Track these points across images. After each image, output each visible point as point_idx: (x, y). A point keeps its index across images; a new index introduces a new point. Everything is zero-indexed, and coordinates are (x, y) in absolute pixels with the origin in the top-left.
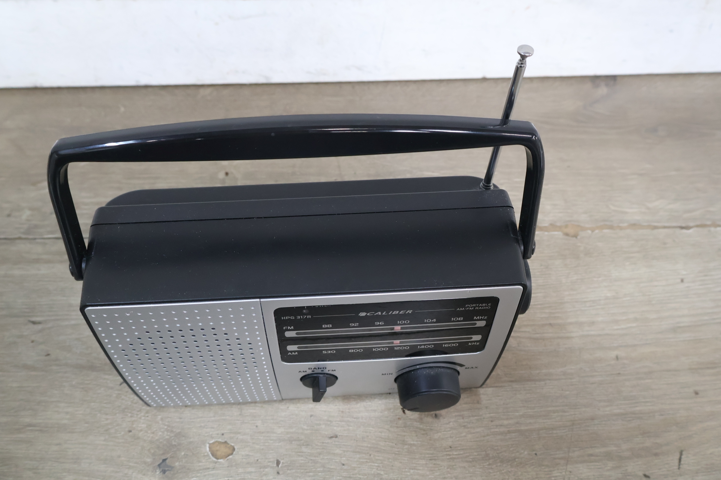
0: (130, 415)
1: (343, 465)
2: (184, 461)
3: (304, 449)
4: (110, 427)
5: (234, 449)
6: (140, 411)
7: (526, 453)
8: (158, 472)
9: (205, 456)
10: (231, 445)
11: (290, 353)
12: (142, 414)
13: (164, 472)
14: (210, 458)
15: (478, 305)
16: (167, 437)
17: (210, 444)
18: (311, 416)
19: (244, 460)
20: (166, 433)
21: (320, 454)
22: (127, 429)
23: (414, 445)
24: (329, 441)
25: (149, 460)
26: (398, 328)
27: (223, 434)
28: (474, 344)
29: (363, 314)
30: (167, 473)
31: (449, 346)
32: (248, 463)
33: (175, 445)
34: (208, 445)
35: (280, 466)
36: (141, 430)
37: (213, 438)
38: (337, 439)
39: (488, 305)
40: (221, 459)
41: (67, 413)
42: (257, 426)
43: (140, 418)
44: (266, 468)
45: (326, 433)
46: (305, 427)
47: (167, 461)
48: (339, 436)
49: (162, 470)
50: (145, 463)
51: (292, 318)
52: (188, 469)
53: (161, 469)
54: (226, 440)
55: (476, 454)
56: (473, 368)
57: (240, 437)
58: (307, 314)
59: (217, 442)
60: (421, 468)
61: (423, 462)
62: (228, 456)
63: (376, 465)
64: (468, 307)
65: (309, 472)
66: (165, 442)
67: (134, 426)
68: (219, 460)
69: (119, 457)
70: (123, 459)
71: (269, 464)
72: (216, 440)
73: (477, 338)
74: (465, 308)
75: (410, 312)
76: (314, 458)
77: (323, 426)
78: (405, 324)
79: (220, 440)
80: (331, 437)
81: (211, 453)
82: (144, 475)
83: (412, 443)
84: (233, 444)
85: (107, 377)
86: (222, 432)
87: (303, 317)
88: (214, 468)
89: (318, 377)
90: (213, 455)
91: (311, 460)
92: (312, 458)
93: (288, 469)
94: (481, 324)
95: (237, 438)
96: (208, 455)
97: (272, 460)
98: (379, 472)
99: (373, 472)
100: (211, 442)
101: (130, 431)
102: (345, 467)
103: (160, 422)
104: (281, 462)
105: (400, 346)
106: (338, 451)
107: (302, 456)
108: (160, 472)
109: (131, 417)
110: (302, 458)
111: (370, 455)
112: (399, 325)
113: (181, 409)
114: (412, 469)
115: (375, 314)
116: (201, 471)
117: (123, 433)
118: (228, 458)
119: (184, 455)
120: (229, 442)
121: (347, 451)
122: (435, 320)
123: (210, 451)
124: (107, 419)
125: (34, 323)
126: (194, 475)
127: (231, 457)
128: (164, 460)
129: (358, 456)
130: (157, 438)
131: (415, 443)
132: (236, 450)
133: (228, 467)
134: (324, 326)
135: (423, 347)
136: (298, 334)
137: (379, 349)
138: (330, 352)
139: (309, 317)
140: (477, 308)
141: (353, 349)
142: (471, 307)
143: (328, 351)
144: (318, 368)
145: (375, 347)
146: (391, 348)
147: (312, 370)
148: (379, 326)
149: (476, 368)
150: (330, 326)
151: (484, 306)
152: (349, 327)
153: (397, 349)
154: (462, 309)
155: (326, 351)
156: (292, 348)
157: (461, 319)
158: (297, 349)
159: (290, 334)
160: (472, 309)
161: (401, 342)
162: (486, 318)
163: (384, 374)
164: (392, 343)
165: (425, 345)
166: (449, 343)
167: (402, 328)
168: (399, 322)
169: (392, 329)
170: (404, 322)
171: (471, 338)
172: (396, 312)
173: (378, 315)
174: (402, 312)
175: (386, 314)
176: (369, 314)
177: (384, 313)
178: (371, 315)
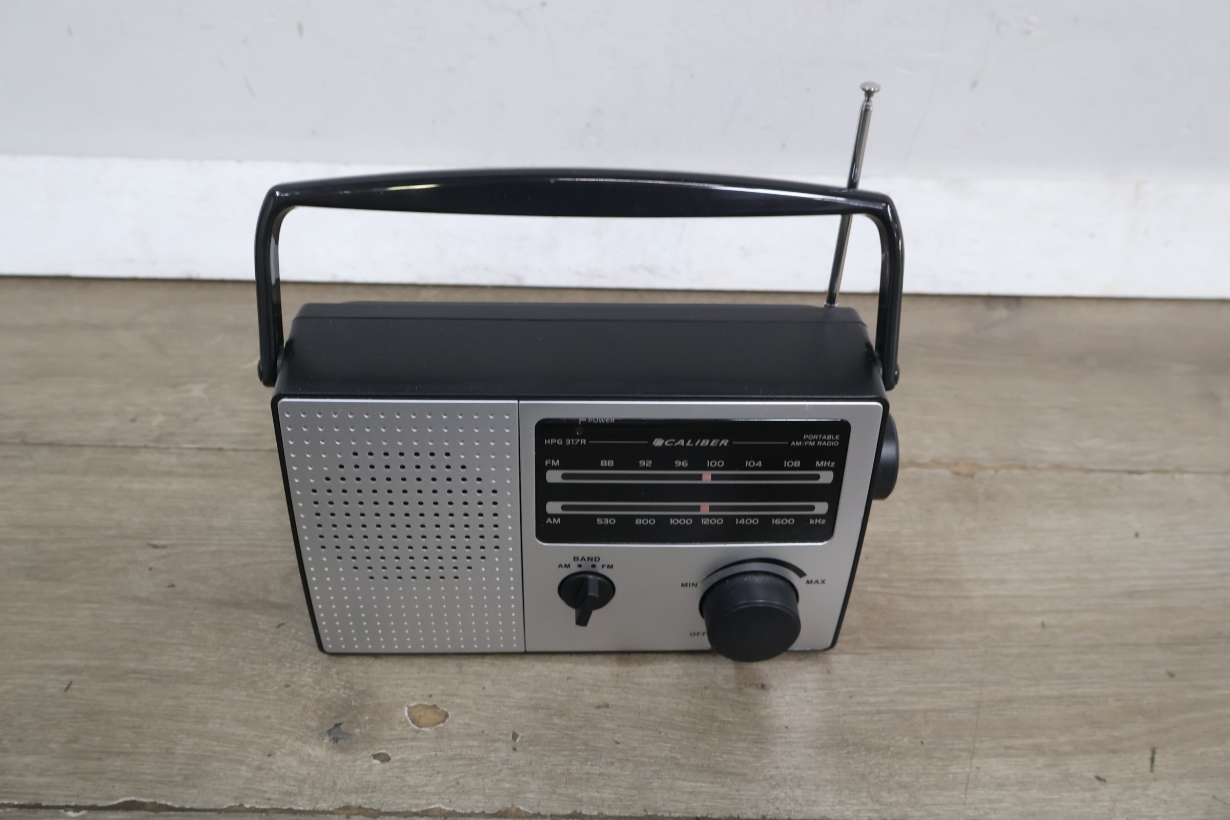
0: (288, 665)
1: (618, 743)
2: (368, 727)
3: (556, 720)
4: (257, 679)
5: (447, 716)
6: (305, 661)
7: (906, 740)
8: (327, 739)
9: (401, 722)
10: (443, 711)
11: (549, 520)
12: (308, 665)
13: (336, 740)
14: (408, 725)
15: (821, 438)
16: (344, 696)
17: (409, 708)
18: (569, 678)
19: (462, 730)
20: (342, 690)
21: (581, 727)
22: (283, 684)
23: (729, 722)
24: (596, 711)
25: (313, 724)
26: (707, 477)
27: (431, 696)
28: (818, 523)
29: (658, 442)
30: (340, 742)
31: (781, 523)
32: (468, 735)
33: (356, 707)
34: (406, 709)
35: (517, 741)
36: (304, 686)
37: (414, 699)
38: (608, 710)
39: (835, 437)
40: (426, 726)
41: (193, 659)
42: (484, 688)
43: (304, 670)
44: (496, 742)
45: (591, 701)
46: (559, 692)
47: (342, 727)
48: (612, 705)
49: (334, 738)
50: (308, 727)
51: (560, 442)
52: (374, 738)
53: (332, 737)
54: (435, 703)
55: (827, 738)
56: (817, 582)
57: (457, 700)
58: (580, 437)
59: (420, 705)
60: (741, 753)
61: (745, 745)
62: (438, 723)
63: (669, 745)
64: (807, 439)
65: (563, 751)
66: (340, 702)
67: (294, 679)
68: (423, 729)
69: (269, 717)
70: (273, 720)
71: (500, 737)
72: (419, 703)
73: (821, 508)
74: (803, 441)
75: (725, 442)
76: (572, 733)
77: (587, 693)
78: (717, 468)
79: (426, 703)
80: (599, 707)
81: (411, 719)
82: (305, 742)
83: (726, 719)
84: (445, 709)
85: (258, 616)
86: (430, 692)
87: (575, 442)
88: (414, 739)
89: (586, 580)
90: (413, 722)
91: (567, 734)
92: (568, 733)
93: (530, 746)
94: (826, 477)
95: (453, 702)
96: (406, 722)
97: (505, 732)
98: (673, 755)
99: (663, 755)
100: (412, 705)
101: (288, 686)
102: (620, 746)
103: (335, 676)
104: (520, 735)
105: (710, 517)
106: (609, 725)
107: (553, 729)
108: (330, 740)
109: (291, 667)
110: (553, 732)
111: (660, 733)
112: (710, 469)
113: (368, 661)
114: (726, 754)
115: (676, 444)
116: (393, 742)
117: (276, 688)
118: (437, 726)
119: (369, 719)
120: (439, 707)
121: (624, 726)
122: (760, 464)
123: (409, 716)
124: (253, 669)
125: (155, 547)
126: (382, 746)
127: (441, 725)
128: (337, 726)
129: (641, 733)
130: (328, 696)
131: (730, 719)
132: (450, 716)
133: (436, 738)
134: (603, 463)
135: (743, 521)
136: (564, 476)
137: (679, 521)
138: (607, 521)
139: (583, 441)
140: (819, 443)
141: (642, 517)
142: (811, 440)
143: (604, 519)
144: (588, 558)
145: (673, 517)
146: (697, 519)
147: (579, 562)
148: (681, 468)
149: (823, 582)
150: (611, 463)
151: (830, 440)
152: (638, 468)
153: (705, 522)
154: (799, 444)
155: (602, 519)
156: (554, 507)
157: (797, 464)
158: (560, 512)
159: (554, 477)
160: (812, 444)
161: (712, 508)
162: (833, 465)
163: (684, 585)
164: (697, 508)
165: (746, 517)
166: (782, 517)
167: (714, 477)
168: (709, 463)
169: (700, 477)
170: (717, 463)
171: (812, 508)
172: (705, 443)
173: (680, 446)
174: (714, 443)
175: (692, 445)
176: (667, 443)
177: (689, 443)
178: (671, 445)
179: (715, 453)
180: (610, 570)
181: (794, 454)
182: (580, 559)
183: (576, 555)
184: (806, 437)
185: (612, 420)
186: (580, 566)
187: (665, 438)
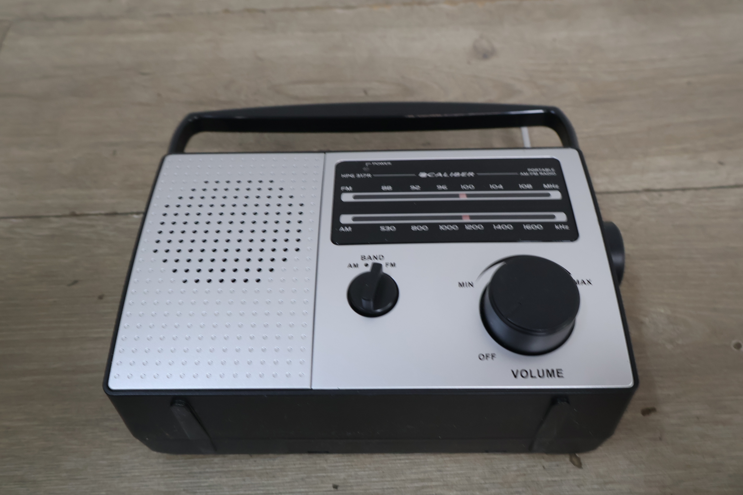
11: (342, 229)
15: (541, 170)
26: (463, 197)
28: (562, 227)
29: (423, 175)
31: (532, 228)
39: (551, 170)
51: (352, 176)
56: (584, 282)
58: (366, 173)
64: (531, 172)
73: (561, 217)
74: (528, 172)
75: (471, 174)
78: (470, 190)
87: (363, 176)
105: (471, 224)
112: (465, 190)
115: (436, 176)
122: (501, 187)
134: (384, 188)
135: (499, 227)
136: (355, 197)
137: (447, 228)
138: (389, 228)
139: (369, 175)
140: (541, 174)
141: (416, 225)
142: (534, 172)
143: (386, 227)
144: (374, 256)
145: (441, 224)
146: (461, 225)
147: (366, 262)
148: (442, 190)
149: (589, 282)
150: (389, 188)
151: (548, 172)
152: (410, 190)
153: (468, 227)
154: (526, 174)
155: (384, 227)
156: (346, 219)
157: (530, 186)
158: (352, 222)
159: (347, 197)
160: (536, 174)
161: (472, 217)
162: (557, 186)
163: (461, 285)
164: (460, 218)
165: (501, 224)
166: (530, 224)
167: (468, 196)
168: (463, 187)
169: (457, 196)
170: (469, 187)
171: (553, 217)
172: (457, 174)
173: (439, 177)
174: (463, 174)
175: (447, 176)
176: (429, 175)
177: (445, 175)
178: (432, 176)
179: (467, 180)
180: (393, 268)
181: (526, 180)
182: (367, 258)
183: (363, 254)
184: (529, 170)
185: (390, 163)
186: (367, 265)
187: (427, 173)
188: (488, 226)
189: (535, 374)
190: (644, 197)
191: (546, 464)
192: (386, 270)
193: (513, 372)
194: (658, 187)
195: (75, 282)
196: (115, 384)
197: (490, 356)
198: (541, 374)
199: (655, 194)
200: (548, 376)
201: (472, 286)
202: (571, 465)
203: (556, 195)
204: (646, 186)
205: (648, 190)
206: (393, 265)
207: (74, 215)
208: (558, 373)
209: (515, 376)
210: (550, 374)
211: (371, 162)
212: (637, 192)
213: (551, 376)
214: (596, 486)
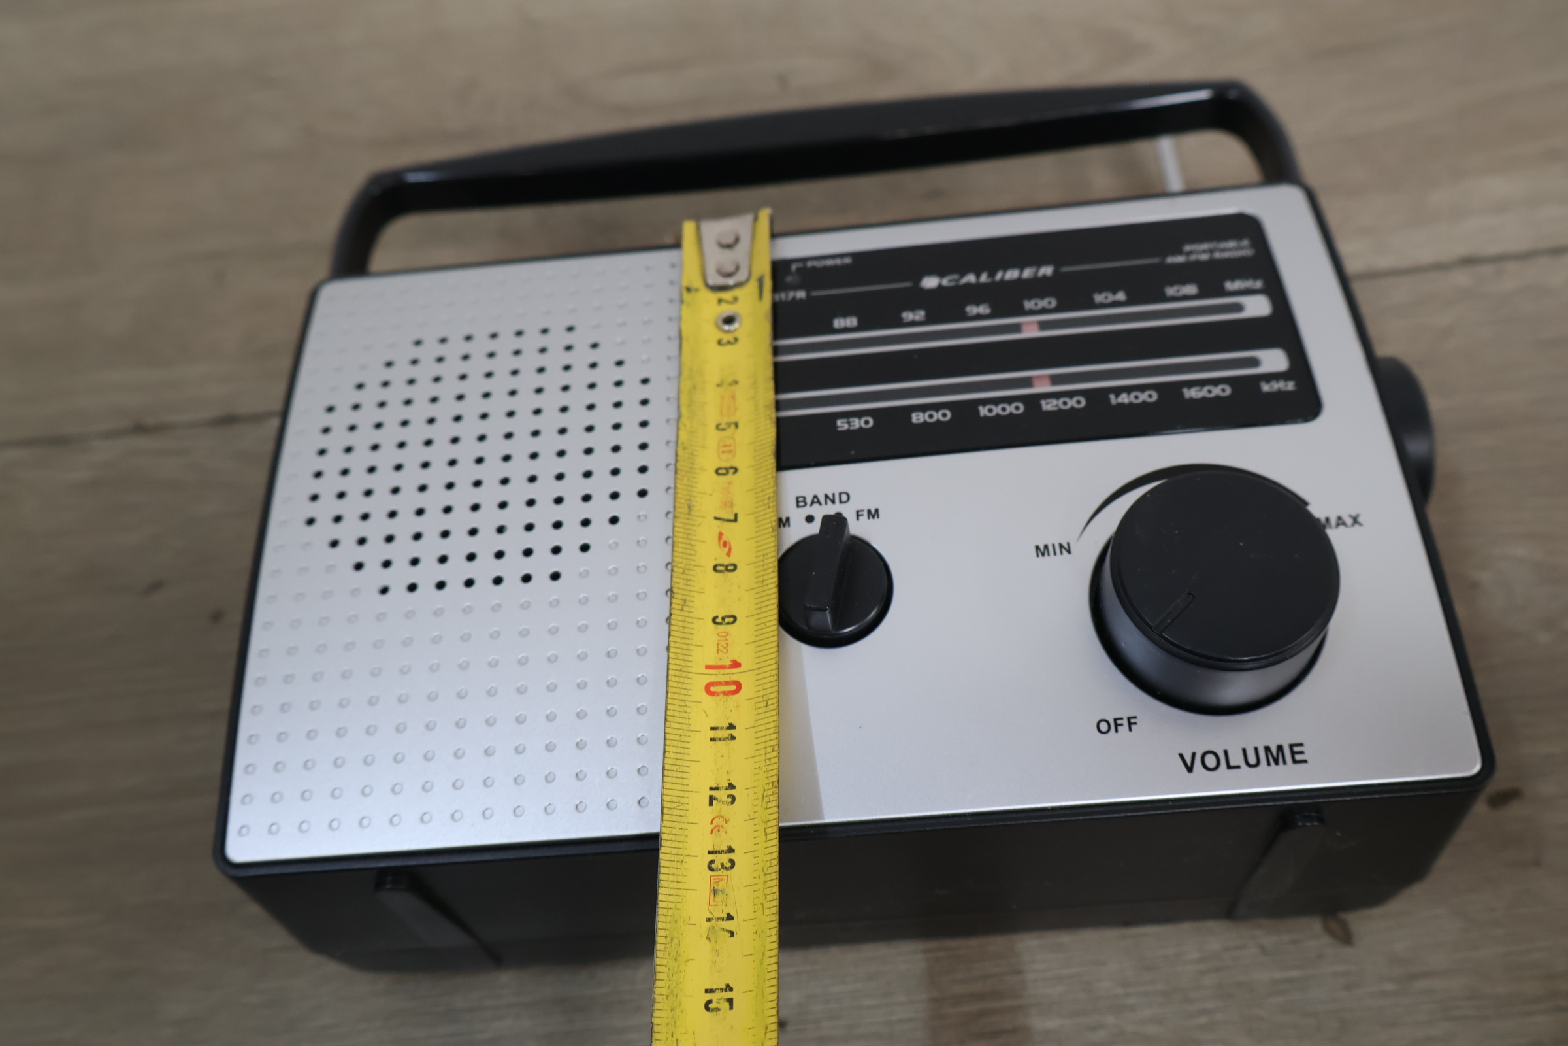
15: (1218, 246)
26: (1030, 329)
28: (1280, 387)
29: (930, 282)
31: (1204, 394)
39: (1241, 243)
58: (796, 288)
64: (1193, 253)
73: (1274, 360)
74: (1185, 254)
75: (1047, 270)
78: (1046, 311)
87: (786, 297)
105: (1055, 396)
112: (1032, 312)
115: (961, 283)
122: (1121, 296)
134: (838, 323)
135: (1124, 398)
137: (997, 410)
138: (857, 423)
139: (801, 294)
140: (1217, 255)
141: (923, 408)
142: (1200, 252)
143: (851, 420)
144: (826, 496)
145: (985, 402)
146: (1032, 401)
147: (808, 511)
148: (979, 317)
149: (1355, 520)
150: (852, 322)
151: (1234, 249)
152: (901, 324)
153: (1048, 406)
154: (1180, 259)
155: (845, 420)
157: (1191, 289)
160: (1205, 257)
161: (1055, 380)
162: (1258, 284)
163: (1041, 551)
164: (1027, 382)
165: (1128, 389)
166: (1201, 383)
167: (1043, 326)
168: (1029, 305)
169: (1016, 328)
170: (1043, 303)
171: (1255, 362)
172: (1012, 274)
173: (968, 285)
174: (1028, 273)
175: (989, 281)
176: (945, 282)
177: (984, 278)
178: (953, 284)
179: (1037, 288)
180: (873, 522)
181: (1183, 274)
182: (809, 501)
183: (800, 493)
184: (1188, 248)
185: (848, 260)
186: (810, 519)
187: (941, 275)
188: (1097, 398)
189: (1236, 758)
190: (1462, 278)
191: (1268, 940)
192: (856, 528)
193: (1181, 756)
194: (1492, 250)
195: (156, 586)
196: (240, 850)
197: (1125, 722)
198: (1252, 760)
199: (1486, 270)
200: (1269, 764)
201: (1069, 552)
202: (1326, 940)
203: (1257, 307)
204: (1462, 249)
205: (1468, 261)
206: (874, 514)
207: (140, 429)
208: (1293, 753)
209: (1190, 769)
210: (1275, 756)
211: (804, 260)
212: (1440, 267)
213: (1276, 762)
214: (1389, 987)
